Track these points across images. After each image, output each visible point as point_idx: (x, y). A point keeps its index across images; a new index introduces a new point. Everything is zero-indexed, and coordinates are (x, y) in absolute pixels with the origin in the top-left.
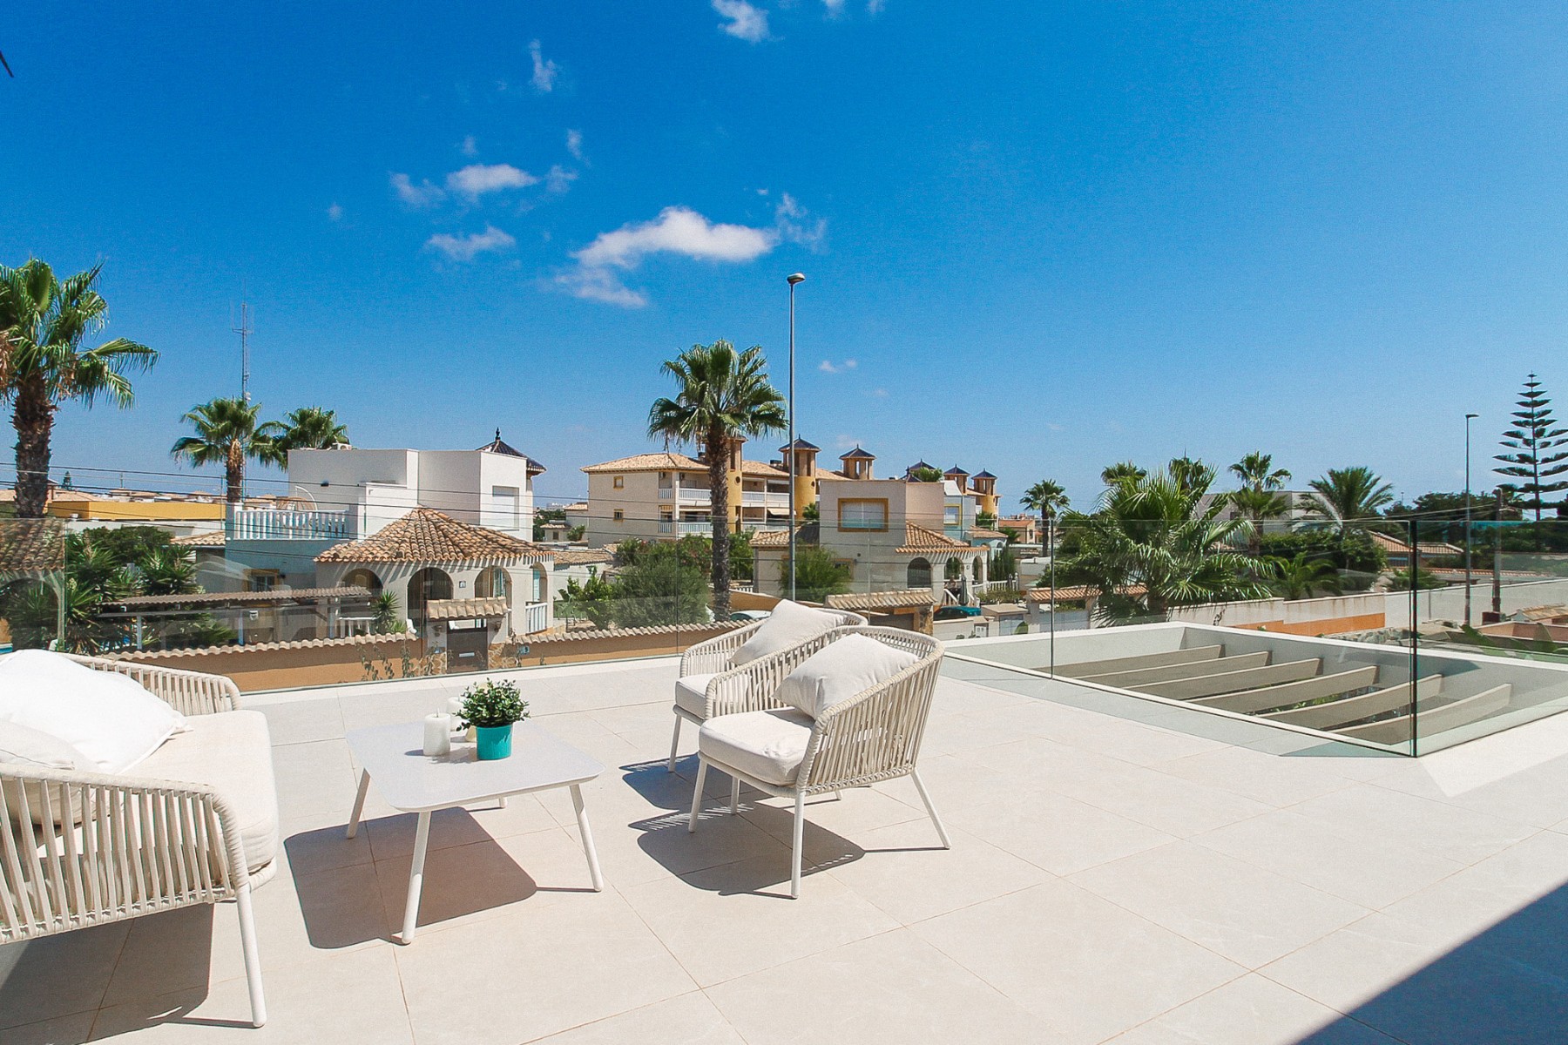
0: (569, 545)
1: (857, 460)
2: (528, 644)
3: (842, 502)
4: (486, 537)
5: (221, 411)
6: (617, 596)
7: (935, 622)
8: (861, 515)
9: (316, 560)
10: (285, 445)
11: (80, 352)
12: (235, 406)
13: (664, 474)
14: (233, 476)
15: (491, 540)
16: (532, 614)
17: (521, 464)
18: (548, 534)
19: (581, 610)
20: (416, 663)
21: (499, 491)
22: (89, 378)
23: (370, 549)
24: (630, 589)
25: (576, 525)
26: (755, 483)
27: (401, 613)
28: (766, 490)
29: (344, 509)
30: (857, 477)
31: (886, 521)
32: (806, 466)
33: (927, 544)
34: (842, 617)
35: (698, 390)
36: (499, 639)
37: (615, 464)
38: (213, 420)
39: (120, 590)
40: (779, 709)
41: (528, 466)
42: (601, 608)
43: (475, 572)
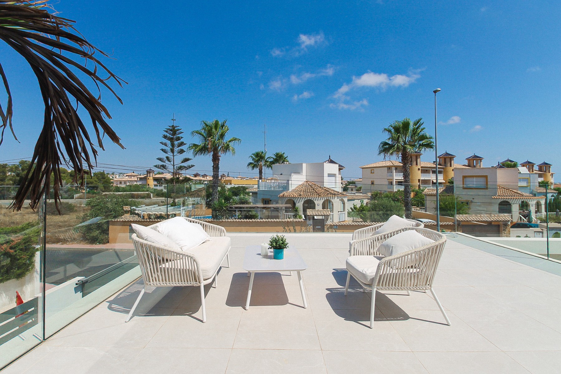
0: (356, 193)
1: (474, 160)
2: (337, 225)
3: (464, 177)
4: (325, 190)
5: (257, 155)
6: (369, 211)
7: (511, 229)
8: (473, 183)
9: (279, 196)
10: (272, 163)
11: (225, 141)
12: (261, 153)
13: (389, 168)
14: (261, 172)
15: (327, 191)
16: (340, 216)
17: (337, 166)
18: (350, 189)
19: (357, 215)
20: (303, 228)
21: (330, 175)
22: (226, 148)
23: (293, 193)
24: (374, 208)
25: (359, 186)
26: (427, 170)
27: (301, 213)
28: (431, 173)
29: (285, 182)
30: (475, 167)
31: (487, 185)
32: (449, 163)
33: (509, 195)
34: (415, 223)
35: (397, 138)
36: (329, 222)
37: (371, 165)
38: (256, 157)
39: (233, 203)
40: (378, 256)
41: (339, 167)
42: (365, 215)
43: (322, 201)
